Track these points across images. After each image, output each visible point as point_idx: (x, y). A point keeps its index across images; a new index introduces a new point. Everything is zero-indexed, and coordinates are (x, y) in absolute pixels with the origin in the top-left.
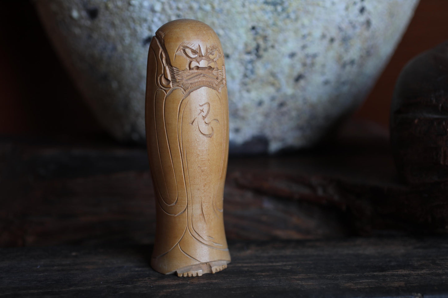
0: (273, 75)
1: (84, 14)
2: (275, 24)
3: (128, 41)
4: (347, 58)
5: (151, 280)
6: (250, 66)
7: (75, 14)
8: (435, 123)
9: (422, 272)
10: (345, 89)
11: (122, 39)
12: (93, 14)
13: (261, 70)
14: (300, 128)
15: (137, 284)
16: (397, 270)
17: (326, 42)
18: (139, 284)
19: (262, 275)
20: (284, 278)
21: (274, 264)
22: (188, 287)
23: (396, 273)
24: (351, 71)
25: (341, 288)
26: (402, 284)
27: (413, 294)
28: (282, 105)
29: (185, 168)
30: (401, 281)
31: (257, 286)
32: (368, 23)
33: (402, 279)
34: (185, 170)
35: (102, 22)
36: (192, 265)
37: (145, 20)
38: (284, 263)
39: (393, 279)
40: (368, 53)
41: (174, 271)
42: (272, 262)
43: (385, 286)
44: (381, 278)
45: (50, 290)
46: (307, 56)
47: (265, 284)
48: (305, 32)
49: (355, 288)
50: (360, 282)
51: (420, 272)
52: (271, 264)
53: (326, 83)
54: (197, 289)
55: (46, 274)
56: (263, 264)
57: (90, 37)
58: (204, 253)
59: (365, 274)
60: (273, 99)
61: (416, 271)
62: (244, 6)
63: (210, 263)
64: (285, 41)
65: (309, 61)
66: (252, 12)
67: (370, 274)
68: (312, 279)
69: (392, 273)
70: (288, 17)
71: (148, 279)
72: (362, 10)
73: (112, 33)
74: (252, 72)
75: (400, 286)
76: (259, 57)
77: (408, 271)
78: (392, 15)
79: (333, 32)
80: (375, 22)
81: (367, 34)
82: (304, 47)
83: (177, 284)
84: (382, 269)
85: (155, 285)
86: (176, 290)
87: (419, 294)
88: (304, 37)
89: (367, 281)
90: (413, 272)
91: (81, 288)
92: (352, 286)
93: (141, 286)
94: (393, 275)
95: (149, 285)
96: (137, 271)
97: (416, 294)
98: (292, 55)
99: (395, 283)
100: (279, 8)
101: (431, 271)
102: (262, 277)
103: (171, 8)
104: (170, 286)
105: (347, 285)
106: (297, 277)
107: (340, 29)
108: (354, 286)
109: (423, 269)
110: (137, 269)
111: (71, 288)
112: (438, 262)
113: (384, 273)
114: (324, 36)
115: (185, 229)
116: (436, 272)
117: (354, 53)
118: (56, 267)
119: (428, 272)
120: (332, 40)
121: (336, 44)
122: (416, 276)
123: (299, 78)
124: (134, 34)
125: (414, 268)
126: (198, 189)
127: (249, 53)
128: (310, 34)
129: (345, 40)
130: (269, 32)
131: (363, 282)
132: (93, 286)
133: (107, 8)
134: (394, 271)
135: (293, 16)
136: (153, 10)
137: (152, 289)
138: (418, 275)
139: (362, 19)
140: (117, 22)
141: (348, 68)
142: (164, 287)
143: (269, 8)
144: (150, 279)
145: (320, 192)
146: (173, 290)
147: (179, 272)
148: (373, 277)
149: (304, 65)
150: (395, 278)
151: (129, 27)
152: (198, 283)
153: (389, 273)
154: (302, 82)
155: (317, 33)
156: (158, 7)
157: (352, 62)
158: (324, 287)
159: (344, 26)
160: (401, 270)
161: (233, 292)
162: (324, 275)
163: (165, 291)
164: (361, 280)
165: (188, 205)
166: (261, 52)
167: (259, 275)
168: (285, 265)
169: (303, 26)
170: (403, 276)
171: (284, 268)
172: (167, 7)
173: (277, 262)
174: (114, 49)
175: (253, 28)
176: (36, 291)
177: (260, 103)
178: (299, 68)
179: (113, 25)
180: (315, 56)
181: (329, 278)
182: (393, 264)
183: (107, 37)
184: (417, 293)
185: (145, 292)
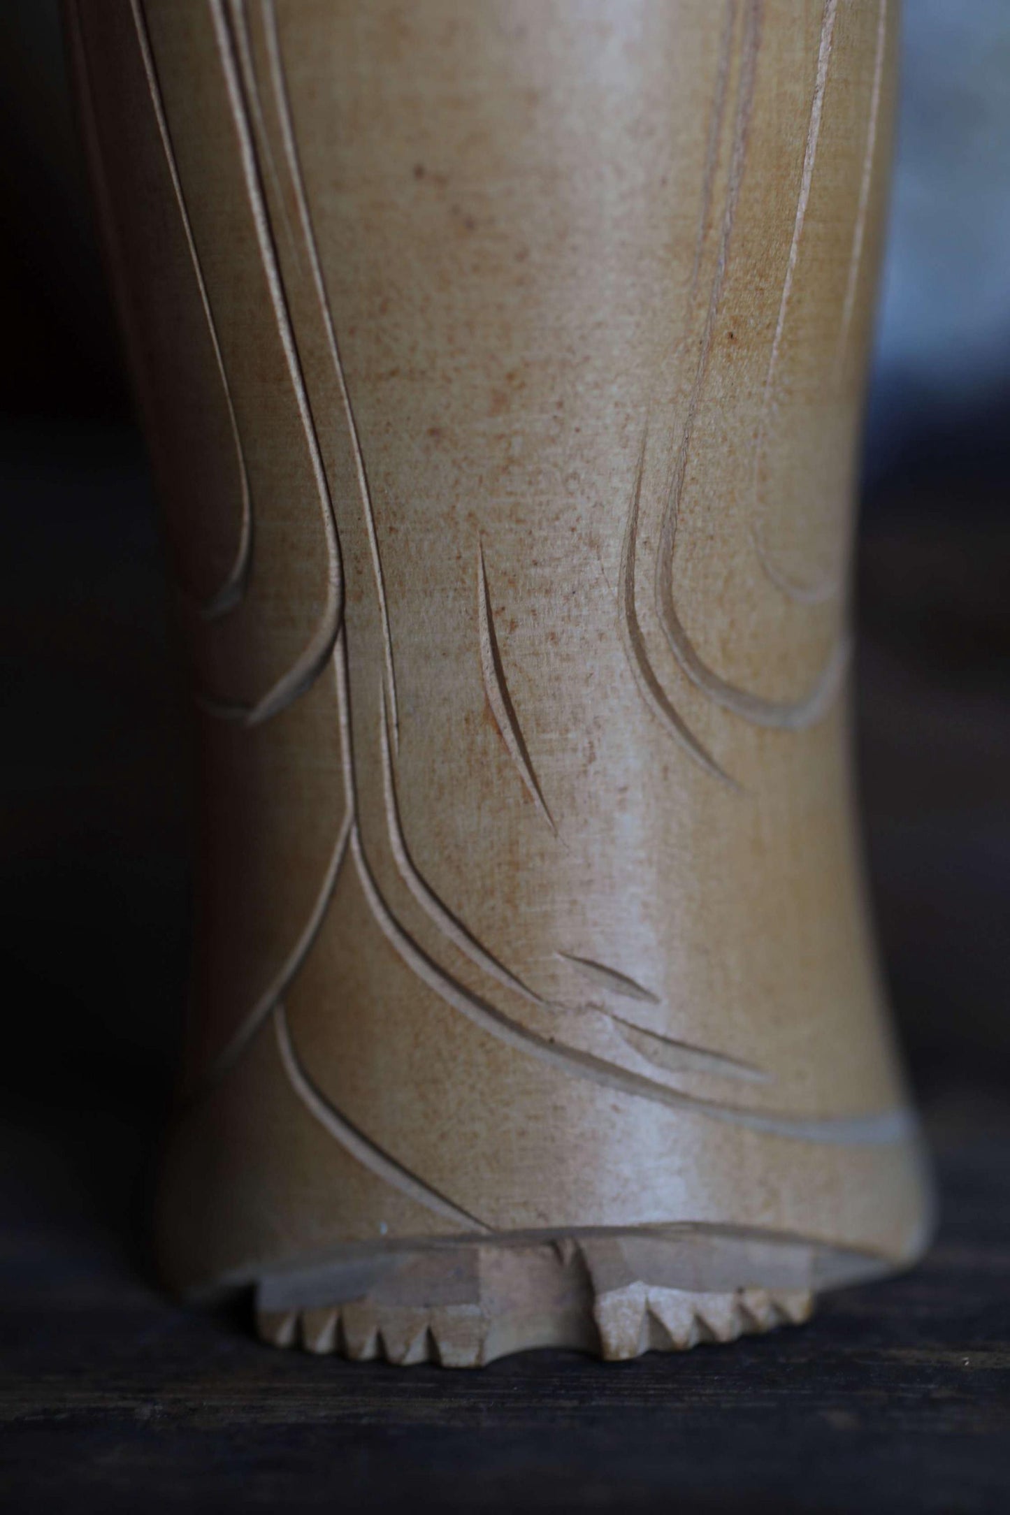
29: (274, 183)
34: (279, 204)
36: (392, 1245)
41: (236, 1276)
58: (522, 1133)
63: (584, 1244)
115: (336, 859)
126: (434, 432)
147: (270, 1299)
165: (350, 603)
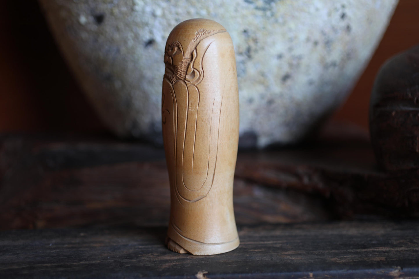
0: (263, 74)
1: (91, 19)
2: (264, 28)
3: (131, 43)
4: (329, 59)
5: (154, 256)
6: (242, 66)
7: (83, 19)
8: (411, 115)
9: (401, 249)
10: (328, 89)
11: (125, 42)
12: (99, 19)
13: (252, 69)
14: (287, 124)
15: (141, 259)
16: (378, 248)
17: (310, 45)
18: (143, 258)
19: (255, 252)
20: (275, 253)
21: (266, 243)
22: (188, 261)
23: (377, 250)
24: (333, 72)
25: (327, 262)
26: (383, 258)
27: (393, 267)
28: (270, 102)
30: (381, 256)
31: (250, 260)
32: (348, 28)
33: (382, 255)
35: (108, 26)
37: (147, 24)
38: (275, 242)
39: (375, 254)
40: (348, 56)
42: (263, 241)
43: (368, 260)
44: (364, 254)
45: (63, 264)
46: (294, 58)
47: (258, 259)
48: (291, 35)
49: (341, 262)
50: (345, 258)
51: (399, 249)
52: (262, 243)
53: (311, 83)
54: (196, 263)
55: (58, 250)
56: (256, 243)
57: (96, 41)
59: (349, 251)
60: (262, 97)
61: (395, 248)
62: (236, 11)
64: (274, 43)
65: (295, 62)
66: (244, 17)
67: (353, 251)
68: (300, 254)
69: (373, 249)
70: (276, 21)
71: (152, 254)
72: (343, 16)
73: (117, 36)
74: (244, 71)
75: (381, 261)
76: (249, 57)
77: (388, 248)
78: (370, 21)
79: (317, 36)
80: (354, 28)
81: (347, 38)
82: (291, 49)
83: (177, 259)
84: (364, 247)
85: (158, 259)
86: (178, 263)
87: (399, 267)
88: (291, 40)
89: (351, 256)
90: (393, 249)
91: (91, 262)
92: (338, 260)
93: (145, 260)
94: (374, 252)
95: (152, 260)
96: (141, 248)
97: (395, 267)
98: (280, 57)
99: (377, 258)
100: (268, 13)
101: (409, 248)
102: (255, 253)
103: (170, 12)
104: (171, 261)
105: (334, 259)
106: (287, 253)
107: (323, 33)
108: (340, 260)
109: (401, 247)
110: (140, 247)
111: (81, 262)
112: (415, 241)
113: (366, 250)
114: (308, 40)
116: (414, 249)
117: (336, 55)
118: (66, 246)
119: (406, 249)
120: (316, 43)
121: (320, 47)
122: (396, 252)
123: (286, 78)
124: (136, 37)
125: (393, 246)
127: (241, 54)
128: (296, 37)
129: (328, 43)
130: (259, 35)
131: (347, 257)
132: (102, 261)
133: (112, 13)
134: (376, 248)
135: (280, 20)
136: (154, 15)
137: (155, 263)
138: (397, 251)
139: (343, 24)
140: (121, 25)
141: (331, 70)
142: (166, 261)
143: (260, 13)
144: (153, 254)
145: (306, 180)
146: (174, 264)
148: (357, 253)
149: (291, 65)
150: (377, 254)
151: (132, 31)
152: (197, 258)
153: (371, 250)
154: (289, 82)
155: (302, 36)
156: (159, 12)
157: (334, 64)
158: (312, 261)
159: (327, 30)
160: (381, 247)
161: (229, 265)
162: (312, 252)
163: (167, 264)
164: (346, 256)
166: (252, 53)
167: (252, 252)
168: (276, 244)
169: (290, 30)
170: (384, 252)
171: (275, 246)
172: (167, 12)
173: (269, 241)
174: (118, 51)
175: (245, 31)
176: (50, 265)
177: (251, 101)
178: (286, 69)
179: (117, 29)
180: (300, 58)
181: (316, 254)
182: (374, 242)
183: (112, 41)
184: (397, 266)
185: (149, 265)
